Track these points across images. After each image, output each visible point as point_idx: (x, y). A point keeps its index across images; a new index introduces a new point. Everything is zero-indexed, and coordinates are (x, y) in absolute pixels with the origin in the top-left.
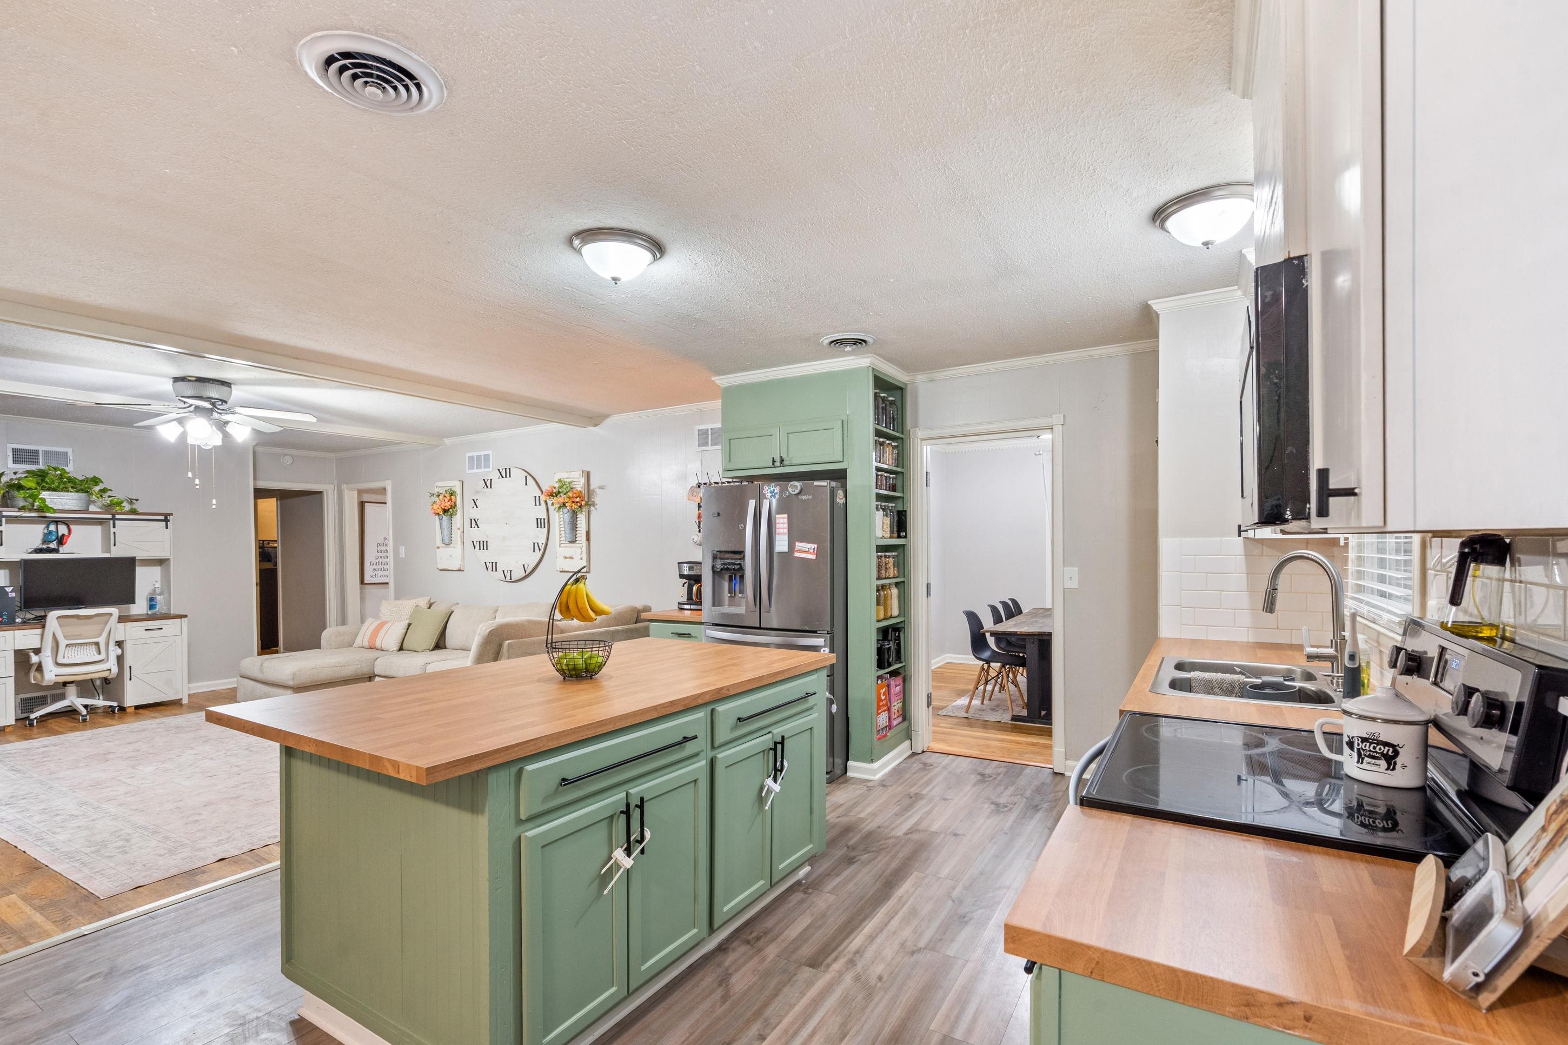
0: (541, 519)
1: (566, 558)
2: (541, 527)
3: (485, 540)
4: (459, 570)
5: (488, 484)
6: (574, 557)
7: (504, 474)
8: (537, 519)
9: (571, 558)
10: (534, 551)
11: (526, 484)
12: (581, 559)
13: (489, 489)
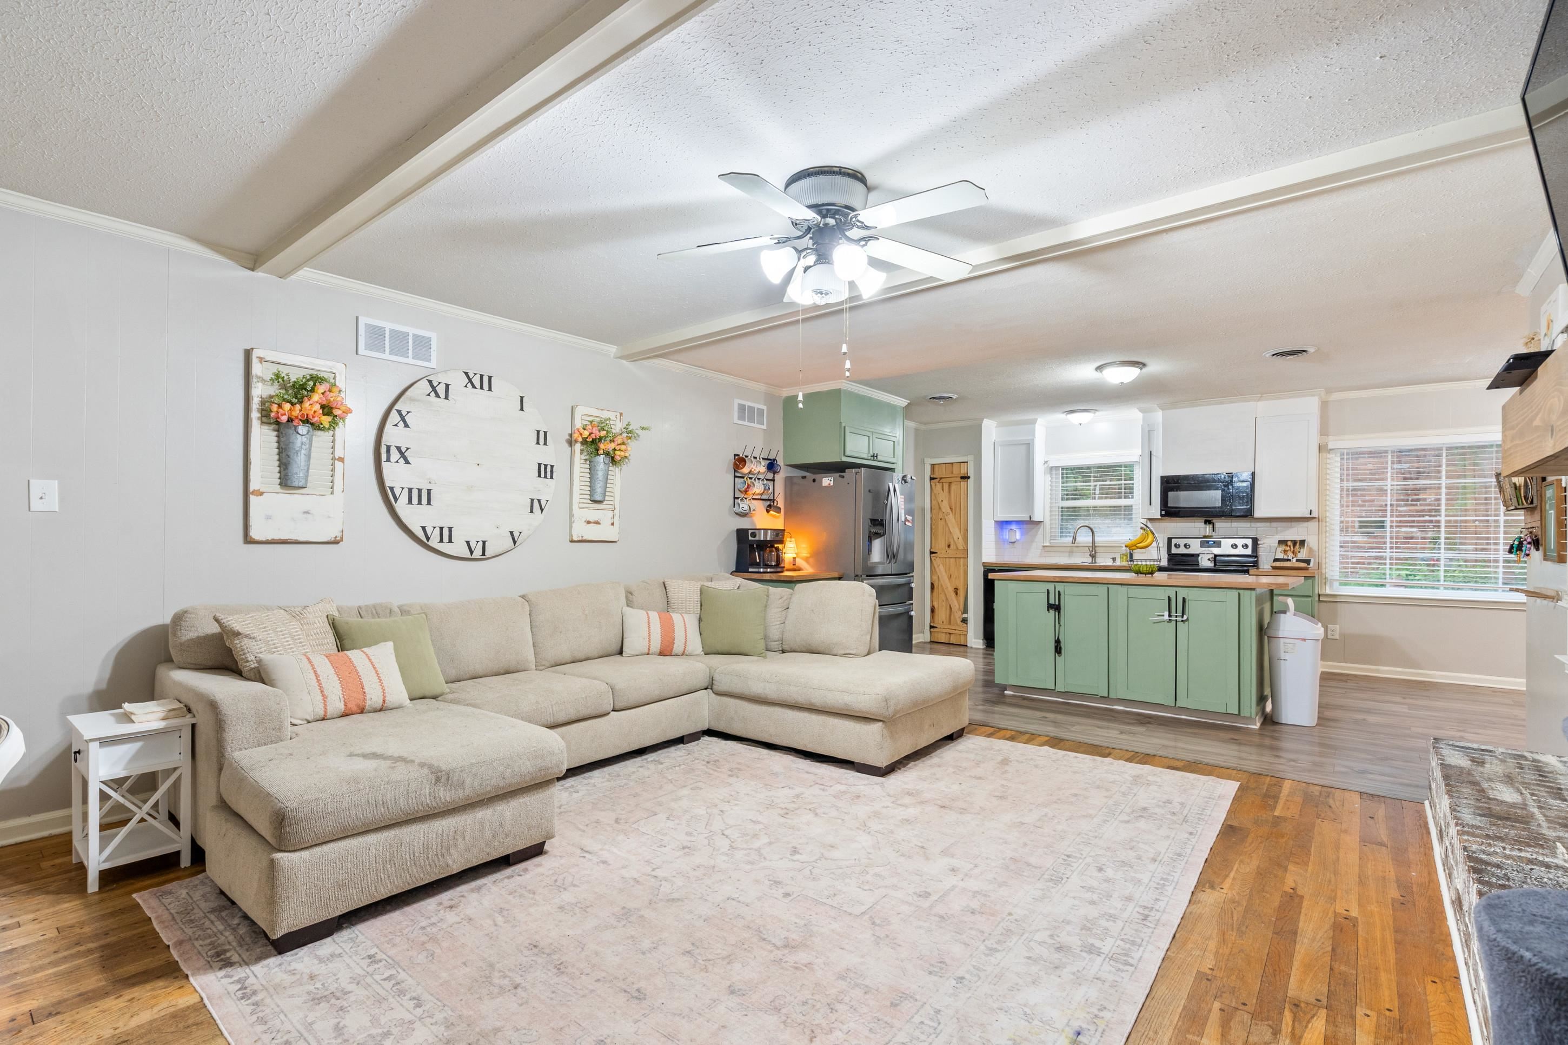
0: (546, 466)
1: (589, 522)
2: (546, 477)
3: (425, 486)
4: (335, 542)
5: (441, 390)
6: (601, 522)
7: (476, 381)
8: (540, 465)
9: (597, 523)
10: (532, 511)
11: (522, 409)
12: (613, 524)
13: (442, 401)
